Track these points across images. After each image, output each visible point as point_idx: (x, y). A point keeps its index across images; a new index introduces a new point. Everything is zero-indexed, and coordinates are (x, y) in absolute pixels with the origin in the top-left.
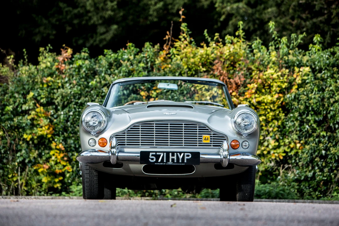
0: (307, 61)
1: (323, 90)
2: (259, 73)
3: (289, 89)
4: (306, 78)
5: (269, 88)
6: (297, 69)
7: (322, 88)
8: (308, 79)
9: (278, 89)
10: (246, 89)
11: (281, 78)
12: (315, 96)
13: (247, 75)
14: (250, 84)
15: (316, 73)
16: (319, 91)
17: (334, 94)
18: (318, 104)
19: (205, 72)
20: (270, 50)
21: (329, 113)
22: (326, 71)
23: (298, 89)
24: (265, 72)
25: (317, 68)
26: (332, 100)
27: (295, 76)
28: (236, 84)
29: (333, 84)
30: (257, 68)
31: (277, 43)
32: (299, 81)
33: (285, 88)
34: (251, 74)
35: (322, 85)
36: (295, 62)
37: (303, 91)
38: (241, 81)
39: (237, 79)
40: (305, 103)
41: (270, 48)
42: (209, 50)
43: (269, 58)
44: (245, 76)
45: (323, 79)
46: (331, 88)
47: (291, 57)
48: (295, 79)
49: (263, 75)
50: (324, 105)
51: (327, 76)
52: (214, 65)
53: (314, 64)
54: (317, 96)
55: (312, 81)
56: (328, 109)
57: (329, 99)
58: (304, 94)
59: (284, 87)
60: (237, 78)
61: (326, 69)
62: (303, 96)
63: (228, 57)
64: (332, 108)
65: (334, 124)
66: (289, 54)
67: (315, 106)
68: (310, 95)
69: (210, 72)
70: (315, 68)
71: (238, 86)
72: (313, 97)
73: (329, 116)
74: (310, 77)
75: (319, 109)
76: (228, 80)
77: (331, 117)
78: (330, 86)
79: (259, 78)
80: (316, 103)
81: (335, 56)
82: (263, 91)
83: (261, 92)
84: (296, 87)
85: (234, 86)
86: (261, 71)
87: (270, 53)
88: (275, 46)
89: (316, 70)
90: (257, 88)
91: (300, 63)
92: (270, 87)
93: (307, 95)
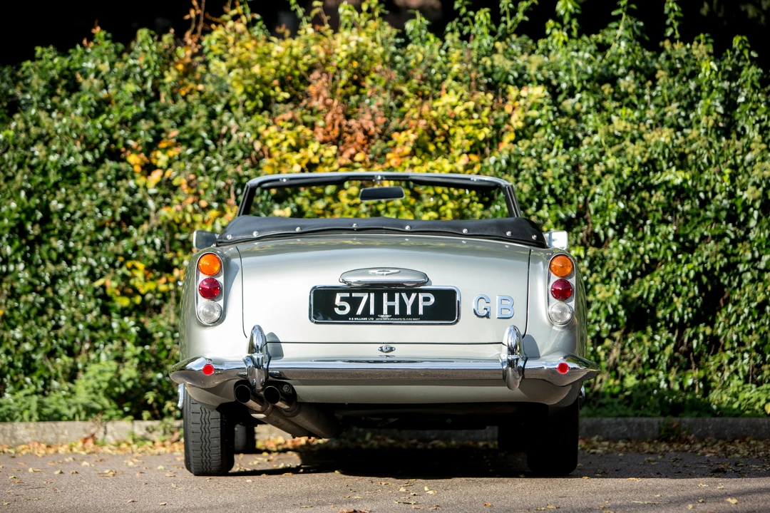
0: (540, 69)
1: (577, 143)
2: (422, 104)
3: (494, 141)
4: (534, 113)
5: (446, 142)
6: (513, 91)
7: (576, 138)
8: (541, 116)
9: (467, 143)
10: (390, 143)
11: (475, 116)
12: (558, 160)
13: (391, 108)
14: (399, 131)
15: (560, 98)
16: (566, 146)
17: (602, 154)
18: (564, 179)
19: (286, 101)
20: (448, 42)
21: (593, 199)
22: (584, 95)
23: (515, 142)
24: (434, 98)
25: (564, 86)
26: (598, 169)
27: (508, 109)
28: (366, 132)
29: (602, 129)
30: (416, 92)
31: (467, 24)
32: (517, 122)
33: (485, 140)
34: (400, 105)
35: (574, 130)
36: (508, 74)
37: (530, 147)
38: (376, 125)
39: (366, 121)
40: (534, 176)
41: (449, 37)
42: (297, 46)
43: (445, 63)
44: (388, 111)
45: (576, 116)
46: (596, 138)
47: (498, 59)
48: (510, 116)
49: (432, 109)
50: (580, 181)
51: (588, 107)
52: (309, 84)
53: (557, 76)
54: (562, 159)
55: (550, 121)
56: (588, 191)
57: (590, 165)
58: (530, 155)
59: (481, 137)
60: (368, 116)
61: (583, 88)
62: (528, 159)
63: (345, 62)
64: (598, 190)
65: (604, 228)
66: (495, 50)
67: (558, 182)
68: (545, 158)
69: (301, 101)
70: (559, 85)
71: (369, 137)
72: (552, 162)
73: (591, 207)
74: (544, 111)
75: (566, 190)
76: (345, 122)
77: (597, 211)
78: (595, 132)
79: (421, 117)
80: (561, 176)
81: (609, 53)
82: (432, 148)
83: (425, 150)
84: (512, 136)
85: (360, 136)
86: (425, 98)
87: (447, 50)
88: (461, 31)
89: (561, 92)
90: (416, 141)
91: (521, 75)
92: (448, 137)
93: (539, 157)
